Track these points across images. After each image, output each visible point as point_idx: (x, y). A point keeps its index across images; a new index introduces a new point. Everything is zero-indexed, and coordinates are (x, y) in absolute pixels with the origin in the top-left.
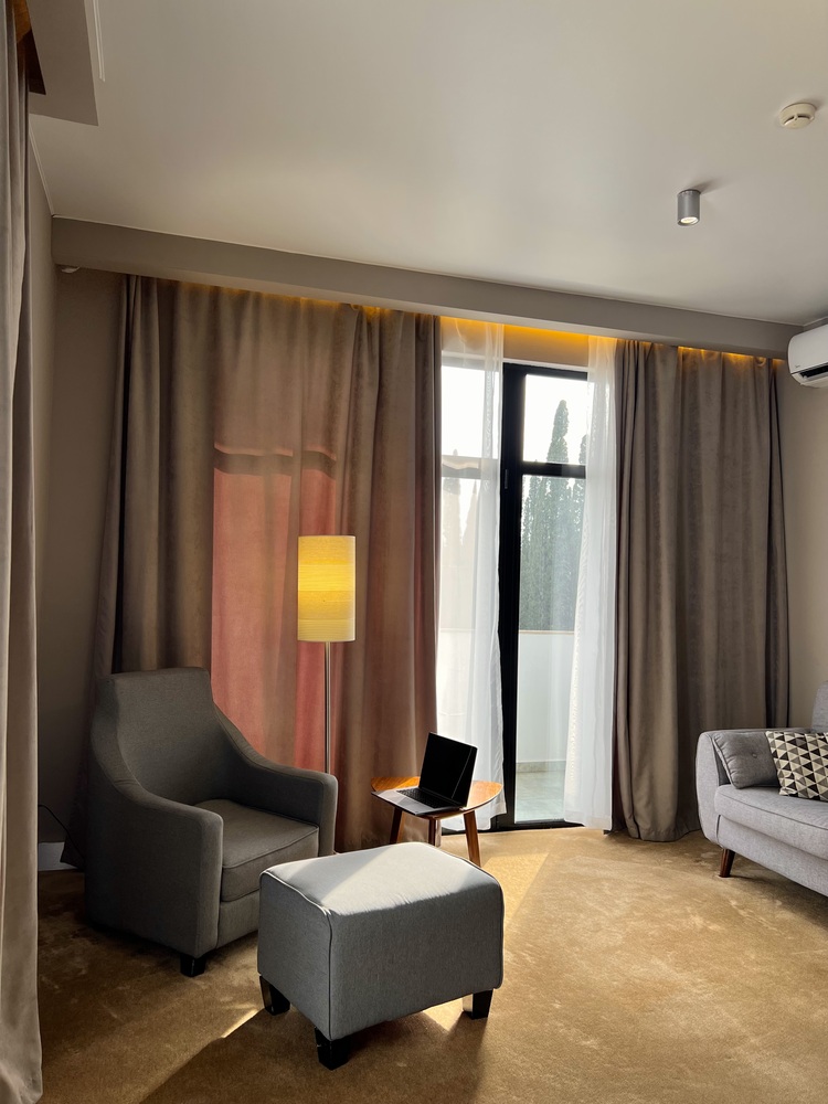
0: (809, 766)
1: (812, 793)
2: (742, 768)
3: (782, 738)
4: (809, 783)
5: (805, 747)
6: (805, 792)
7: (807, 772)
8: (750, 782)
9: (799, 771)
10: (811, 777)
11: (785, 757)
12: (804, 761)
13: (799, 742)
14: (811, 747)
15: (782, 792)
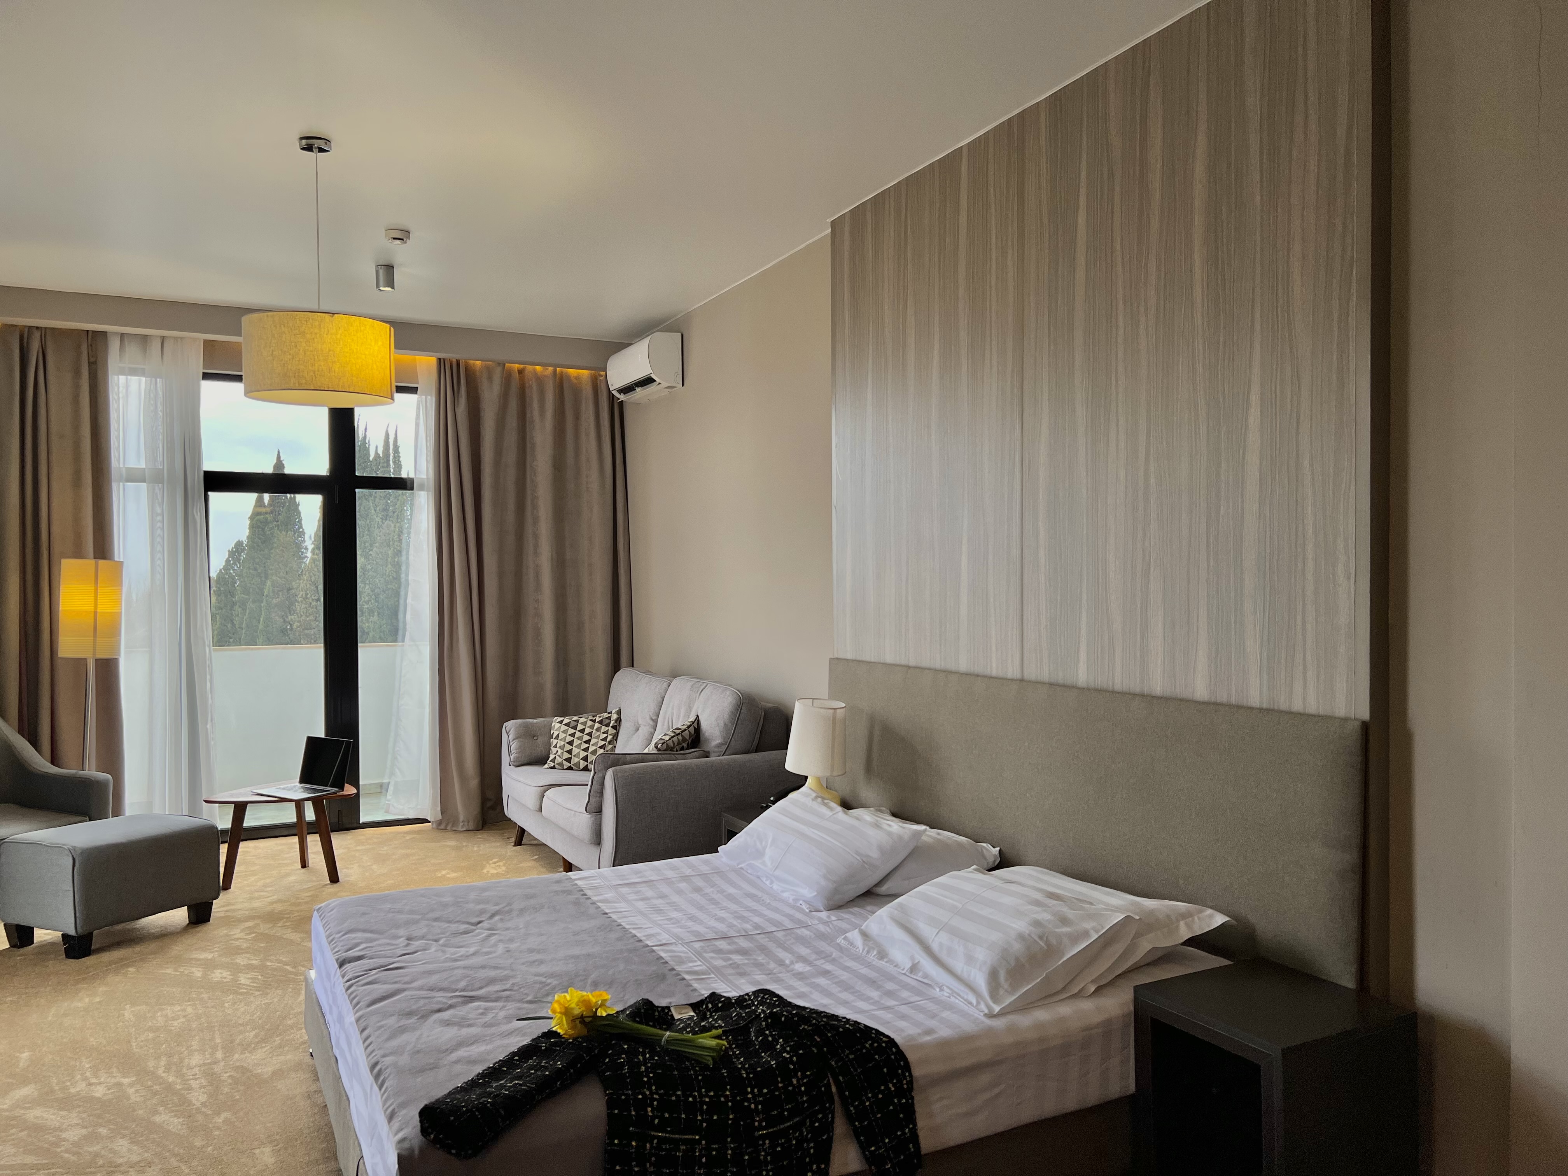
0: (571, 743)
1: (566, 764)
2: (521, 749)
3: (561, 722)
4: (566, 756)
5: (575, 728)
6: (561, 764)
7: (568, 747)
8: (526, 761)
9: (562, 748)
10: (570, 752)
11: (557, 737)
12: (569, 739)
13: (573, 724)
14: (580, 727)
15: (546, 766)
